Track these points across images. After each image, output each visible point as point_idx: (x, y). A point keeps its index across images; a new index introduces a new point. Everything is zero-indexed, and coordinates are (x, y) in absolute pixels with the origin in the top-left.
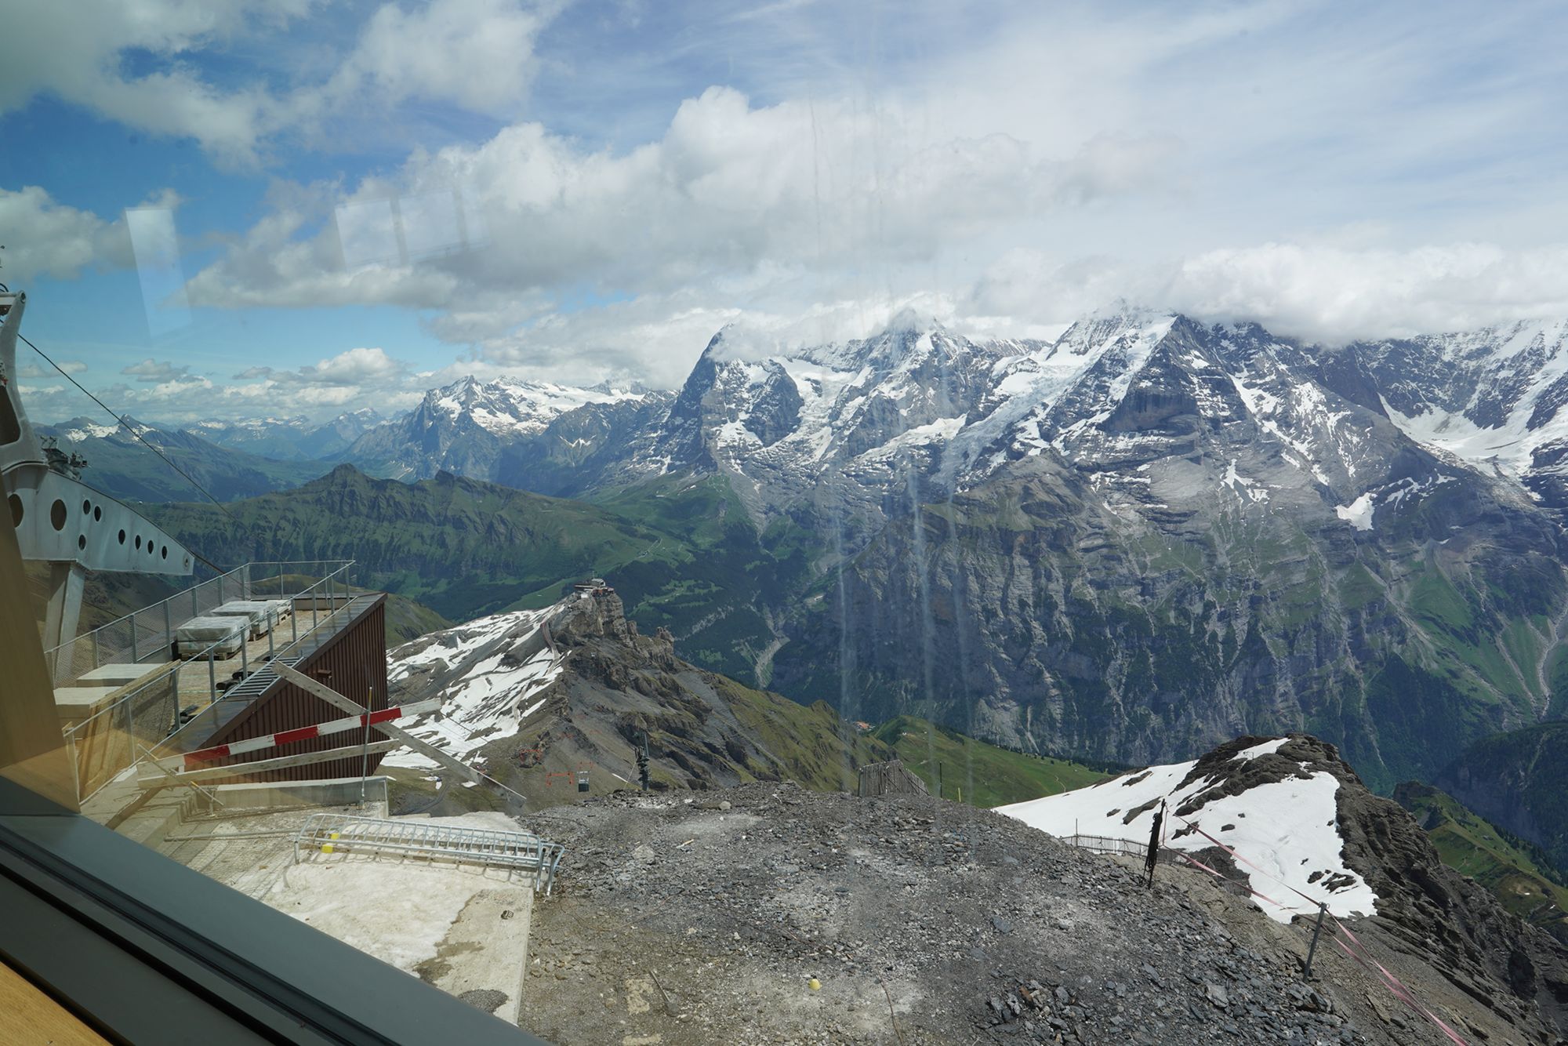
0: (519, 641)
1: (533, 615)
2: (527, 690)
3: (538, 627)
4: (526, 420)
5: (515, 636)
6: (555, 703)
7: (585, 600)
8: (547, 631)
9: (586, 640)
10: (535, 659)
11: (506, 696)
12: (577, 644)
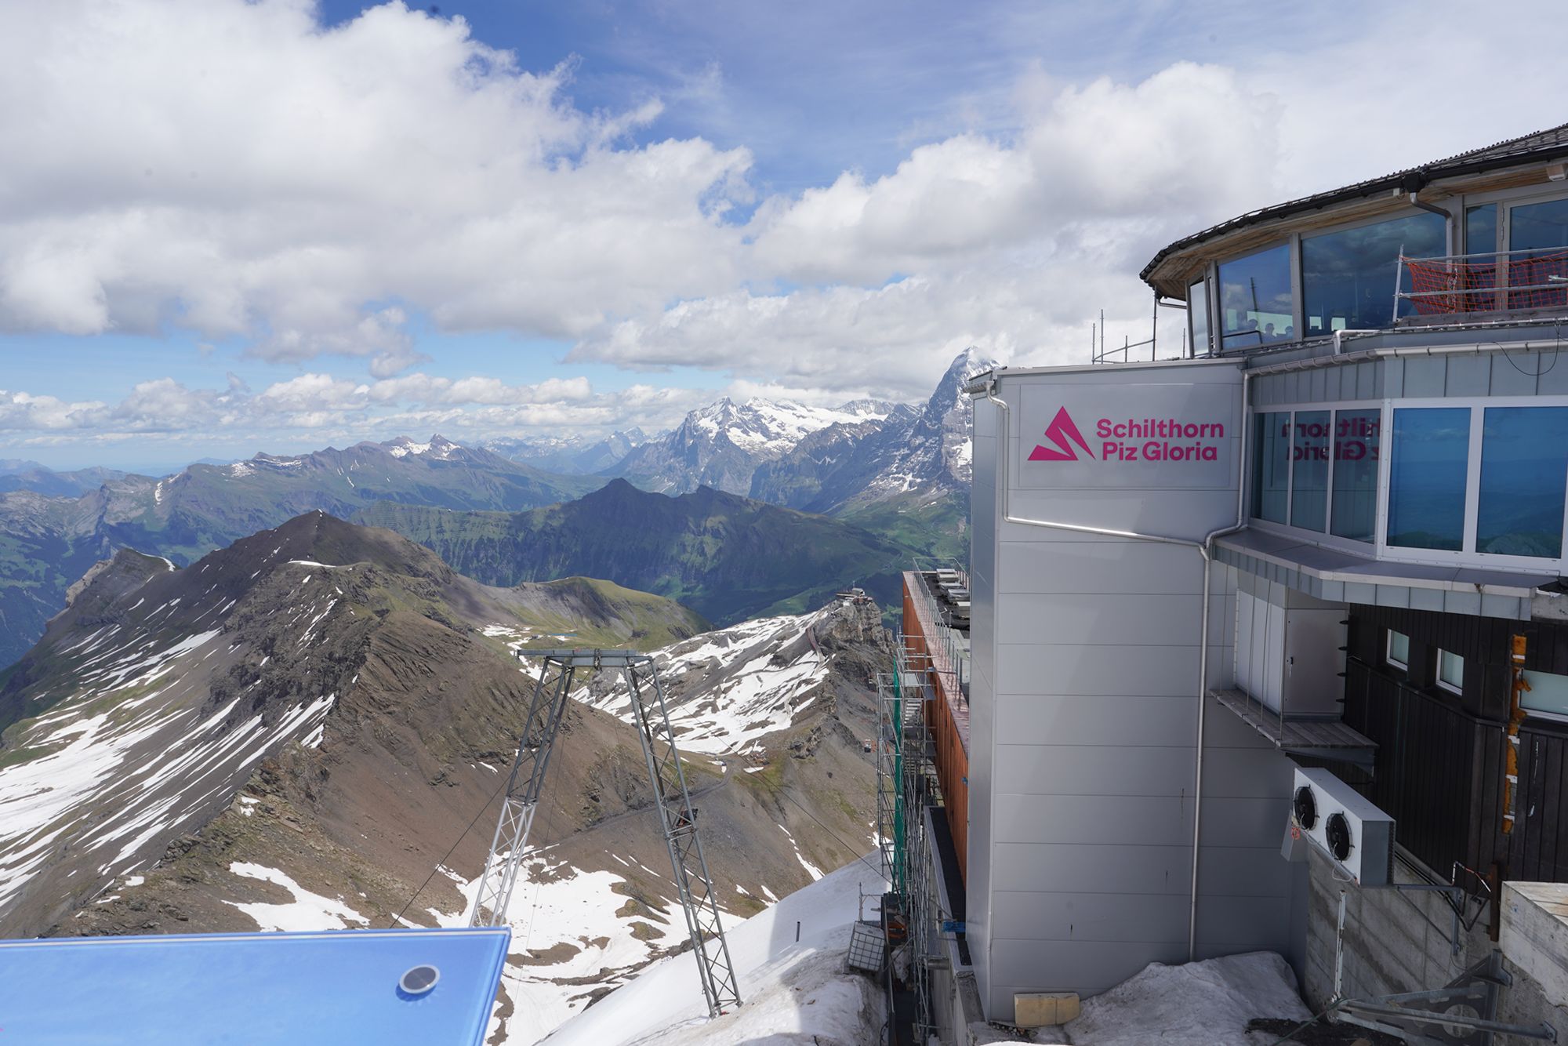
0: (786, 644)
1: (797, 621)
2: (797, 688)
3: (804, 632)
4: (776, 439)
5: (783, 638)
6: (824, 701)
7: (847, 607)
8: (812, 635)
9: (847, 645)
10: (801, 661)
11: (777, 692)
12: (840, 648)
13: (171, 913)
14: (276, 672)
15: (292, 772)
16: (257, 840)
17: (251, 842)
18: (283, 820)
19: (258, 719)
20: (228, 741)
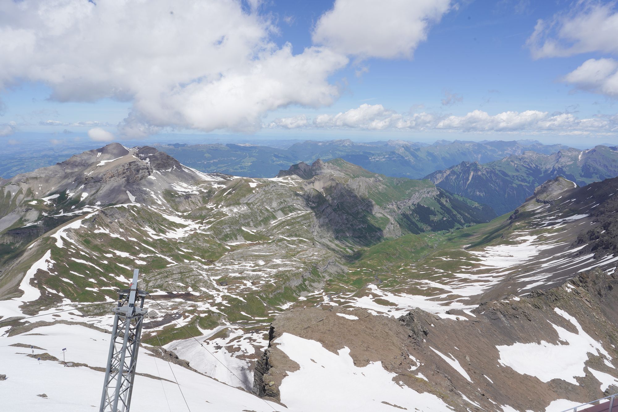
13: (525, 315)
14: (606, 238)
15: (594, 281)
16: (569, 303)
17: (566, 303)
18: (584, 299)
19: (592, 255)
20: (578, 260)
